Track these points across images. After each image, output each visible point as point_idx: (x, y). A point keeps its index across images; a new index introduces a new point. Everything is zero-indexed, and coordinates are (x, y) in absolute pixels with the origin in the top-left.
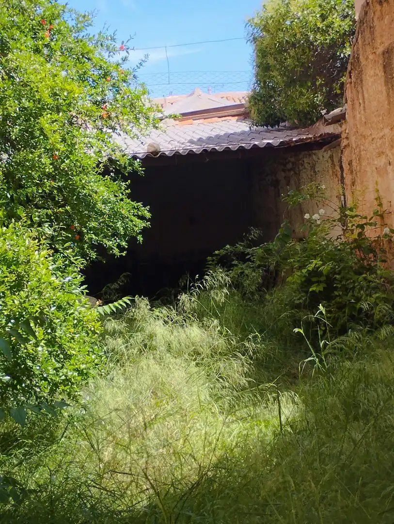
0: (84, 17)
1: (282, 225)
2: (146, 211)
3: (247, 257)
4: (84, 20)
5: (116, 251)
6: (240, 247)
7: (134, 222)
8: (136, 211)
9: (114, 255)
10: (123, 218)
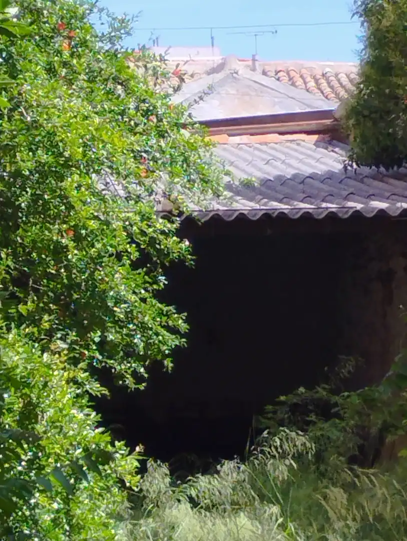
0: (123, 21)
1: (397, 359)
2: (180, 321)
3: (333, 411)
4: (122, 26)
5: (130, 381)
6: (321, 392)
7: (160, 338)
8: (164, 319)
9: (127, 387)
10: (143, 327)
